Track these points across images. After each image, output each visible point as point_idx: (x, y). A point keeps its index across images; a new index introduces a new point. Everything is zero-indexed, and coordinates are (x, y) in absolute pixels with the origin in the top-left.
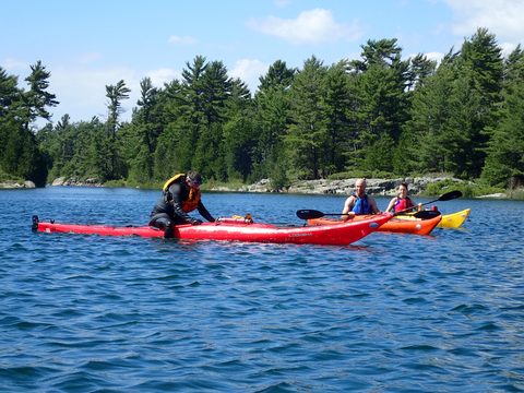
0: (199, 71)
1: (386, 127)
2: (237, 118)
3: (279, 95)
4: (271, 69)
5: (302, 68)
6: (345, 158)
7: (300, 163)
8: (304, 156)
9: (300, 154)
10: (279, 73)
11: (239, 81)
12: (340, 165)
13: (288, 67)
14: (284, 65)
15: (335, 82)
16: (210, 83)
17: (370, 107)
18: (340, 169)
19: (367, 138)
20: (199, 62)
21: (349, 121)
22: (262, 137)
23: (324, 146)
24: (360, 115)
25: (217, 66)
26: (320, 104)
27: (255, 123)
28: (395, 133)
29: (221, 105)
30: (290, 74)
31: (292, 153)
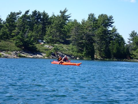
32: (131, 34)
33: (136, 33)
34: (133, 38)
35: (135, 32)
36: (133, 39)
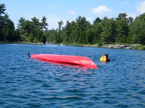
0: (80, 19)
1: (124, 33)
2: (89, 30)
3: (98, 25)
4: (96, 19)
5: (103, 19)
6: (115, 40)
7: (104, 41)
8: (105, 39)
9: (104, 38)
10: (98, 20)
11: (88, 22)
12: (114, 41)
13: (100, 19)
14: (99, 18)
15: (113, 22)
16: (82, 22)
17: (121, 28)
18: (114, 42)
19: (120, 35)
20: (80, 17)
21: (116, 31)
22: (95, 34)
23: (110, 37)
24: (119, 30)
25: (84, 18)
26: (110, 27)
27: (93, 31)
28: (126, 34)
29: (85, 27)
30: (100, 20)
31: (103, 38)
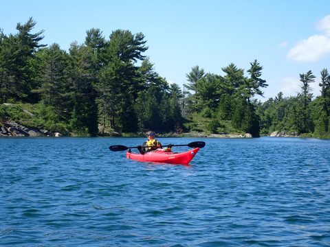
32: (191, 74)
33: (203, 71)
34: (195, 83)
35: (200, 69)
36: (196, 85)
